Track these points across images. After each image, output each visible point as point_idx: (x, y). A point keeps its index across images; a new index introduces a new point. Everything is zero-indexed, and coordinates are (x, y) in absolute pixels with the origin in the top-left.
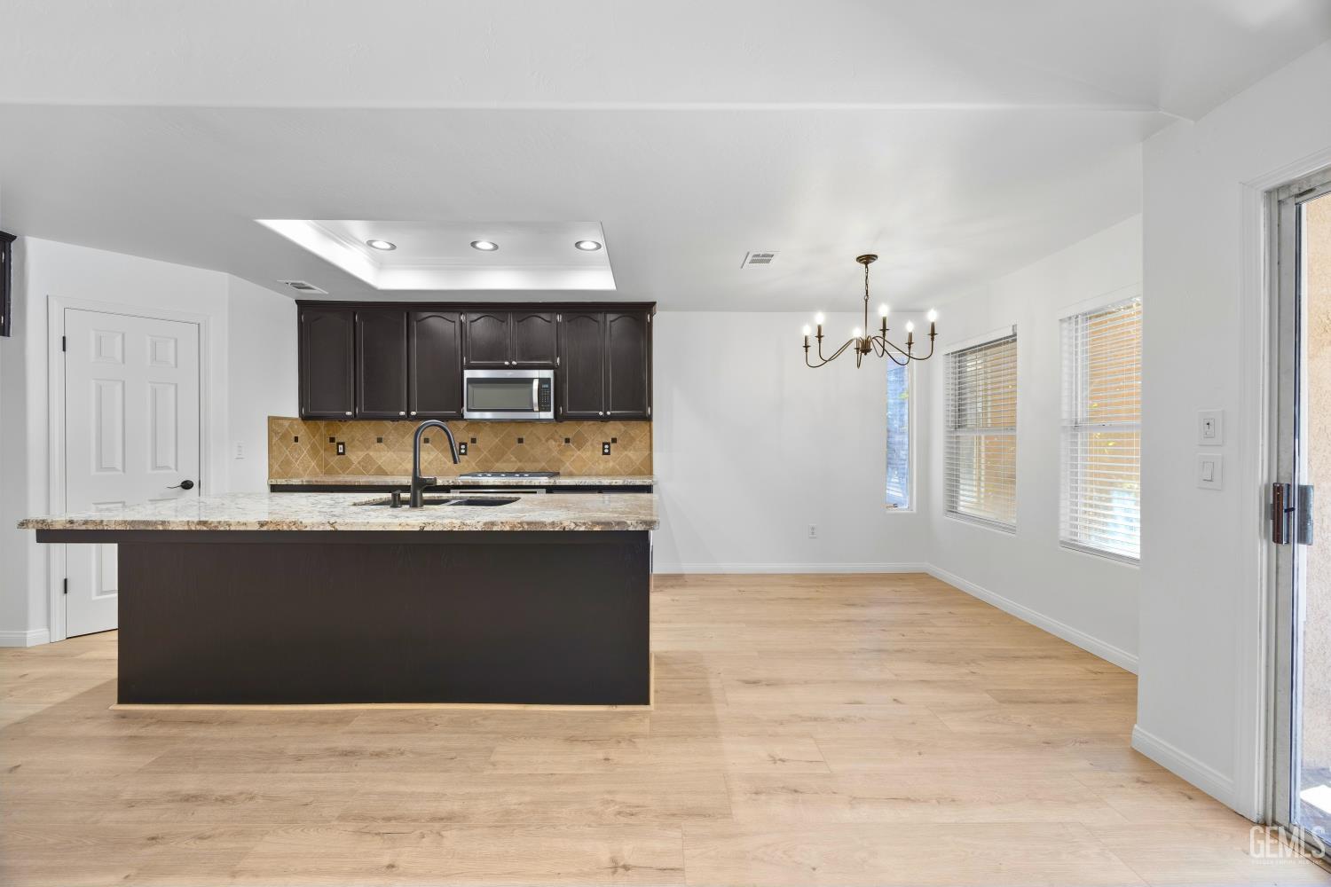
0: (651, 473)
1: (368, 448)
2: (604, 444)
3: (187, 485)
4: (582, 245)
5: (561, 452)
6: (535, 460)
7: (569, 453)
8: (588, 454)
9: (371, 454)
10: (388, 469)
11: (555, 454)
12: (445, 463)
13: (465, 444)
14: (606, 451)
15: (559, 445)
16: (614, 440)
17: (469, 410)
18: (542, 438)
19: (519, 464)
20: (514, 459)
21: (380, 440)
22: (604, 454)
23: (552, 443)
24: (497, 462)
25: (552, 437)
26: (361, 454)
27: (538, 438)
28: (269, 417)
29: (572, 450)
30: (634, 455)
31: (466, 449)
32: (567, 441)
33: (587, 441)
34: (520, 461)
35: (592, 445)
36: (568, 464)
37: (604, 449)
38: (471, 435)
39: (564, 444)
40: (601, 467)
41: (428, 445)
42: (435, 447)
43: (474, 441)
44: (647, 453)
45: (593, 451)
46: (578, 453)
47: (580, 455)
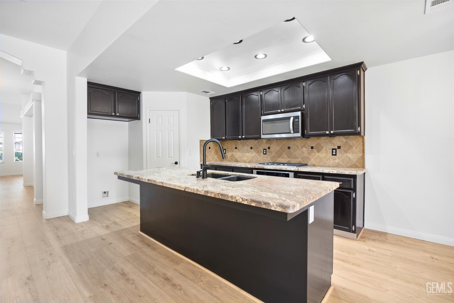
0: (363, 167)
1: (233, 151)
2: (333, 149)
3: (176, 163)
4: (306, 40)
5: (309, 153)
6: (296, 158)
7: (313, 154)
8: (324, 155)
9: (233, 153)
10: (239, 160)
11: (306, 154)
12: (258, 158)
13: (266, 150)
14: (334, 153)
15: (308, 150)
16: (339, 147)
17: (263, 134)
19: (289, 159)
20: (286, 157)
21: (236, 148)
22: (333, 155)
23: (304, 149)
24: (279, 158)
25: (304, 146)
26: (231, 154)
27: (298, 147)
28: (200, 140)
29: (315, 153)
30: (352, 156)
31: (266, 152)
32: (312, 148)
33: (323, 147)
34: (289, 158)
35: (326, 150)
36: (312, 160)
37: (333, 152)
38: (268, 146)
39: (310, 149)
40: (331, 162)
41: (252, 150)
42: (255, 151)
43: (269, 148)
44: (362, 154)
45: (326, 153)
46: (318, 154)
47: (319, 156)
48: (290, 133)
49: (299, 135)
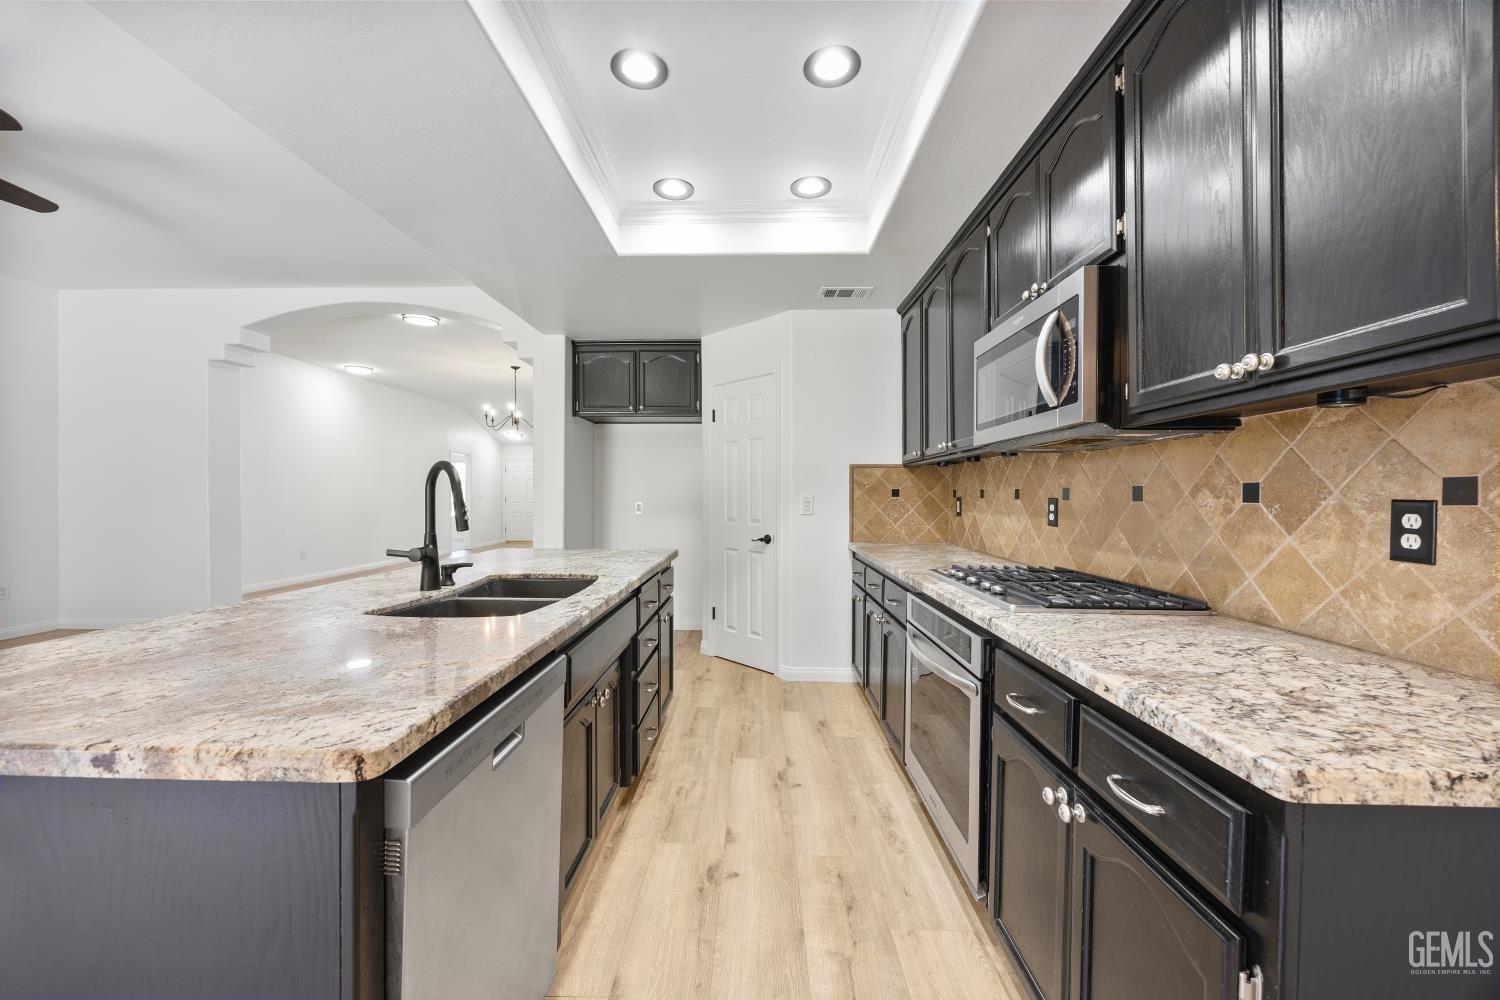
1: (975, 507)
2: (1399, 508)
5: (1233, 532)
6: (1168, 555)
7: (1257, 538)
8: (1328, 547)
9: (977, 516)
11: (1214, 537)
12: (1034, 541)
13: (1055, 502)
14: (1412, 541)
15: (1228, 510)
16: (1458, 492)
18: (1183, 487)
19: (1135, 559)
20: (1124, 544)
21: (982, 494)
22: (1398, 554)
23: (1207, 499)
24: (1098, 549)
25: (1206, 484)
26: (971, 516)
27: (1175, 485)
28: (852, 465)
29: (1266, 529)
31: (1056, 513)
32: (1251, 493)
33: (1322, 491)
34: (1137, 551)
35: (1343, 510)
36: (1250, 577)
37: (1397, 530)
38: (1063, 482)
39: (1239, 503)
40: (1386, 616)
41: (1019, 502)
42: (1030, 508)
43: (1066, 494)
45: (1347, 536)
46: (1289, 541)
47: (1292, 553)
48: (1043, 408)
49: (1083, 410)
